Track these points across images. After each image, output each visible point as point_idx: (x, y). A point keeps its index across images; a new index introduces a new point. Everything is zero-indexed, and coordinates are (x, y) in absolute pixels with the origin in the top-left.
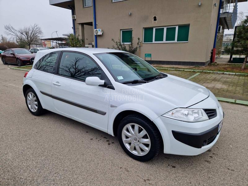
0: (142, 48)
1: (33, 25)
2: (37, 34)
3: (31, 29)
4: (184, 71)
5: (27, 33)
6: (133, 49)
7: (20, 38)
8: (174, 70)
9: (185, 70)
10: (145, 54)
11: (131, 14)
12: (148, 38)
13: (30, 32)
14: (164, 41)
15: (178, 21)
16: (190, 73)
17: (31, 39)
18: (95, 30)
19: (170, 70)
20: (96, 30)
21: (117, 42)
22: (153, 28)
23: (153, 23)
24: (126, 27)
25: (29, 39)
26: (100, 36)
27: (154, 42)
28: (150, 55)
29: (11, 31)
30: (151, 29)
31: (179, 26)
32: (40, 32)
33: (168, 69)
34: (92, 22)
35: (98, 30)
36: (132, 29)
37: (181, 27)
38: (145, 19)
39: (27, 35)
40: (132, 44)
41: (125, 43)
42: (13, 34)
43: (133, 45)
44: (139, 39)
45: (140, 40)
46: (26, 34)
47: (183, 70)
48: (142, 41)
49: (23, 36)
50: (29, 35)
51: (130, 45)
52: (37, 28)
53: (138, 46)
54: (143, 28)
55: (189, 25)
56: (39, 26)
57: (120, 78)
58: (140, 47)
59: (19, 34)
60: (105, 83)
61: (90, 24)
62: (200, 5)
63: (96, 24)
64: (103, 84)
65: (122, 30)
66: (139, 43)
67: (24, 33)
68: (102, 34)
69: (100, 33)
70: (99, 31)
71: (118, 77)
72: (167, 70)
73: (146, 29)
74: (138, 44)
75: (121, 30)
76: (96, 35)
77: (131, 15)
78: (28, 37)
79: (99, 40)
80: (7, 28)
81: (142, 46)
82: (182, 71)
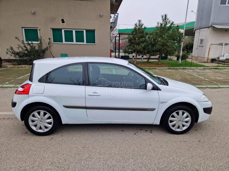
6: (42, 49)
10: (61, 54)
12: (57, 39)
14: (75, 42)
15: (85, 26)
22: (62, 30)
23: (61, 24)
24: (31, 25)
27: (64, 42)
28: (66, 55)
30: (60, 30)
31: (86, 30)
36: (37, 28)
38: (53, 20)
40: (41, 44)
43: (43, 44)
44: (50, 39)
51: (39, 45)
53: (49, 46)
54: (51, 28)
55: (95, 31)
62: (101, 15)
65: (23, 27)
73: (54, 30)
74: (49, 44)
75: (21, 27)
77: (34, 14)
81: (52, 46)
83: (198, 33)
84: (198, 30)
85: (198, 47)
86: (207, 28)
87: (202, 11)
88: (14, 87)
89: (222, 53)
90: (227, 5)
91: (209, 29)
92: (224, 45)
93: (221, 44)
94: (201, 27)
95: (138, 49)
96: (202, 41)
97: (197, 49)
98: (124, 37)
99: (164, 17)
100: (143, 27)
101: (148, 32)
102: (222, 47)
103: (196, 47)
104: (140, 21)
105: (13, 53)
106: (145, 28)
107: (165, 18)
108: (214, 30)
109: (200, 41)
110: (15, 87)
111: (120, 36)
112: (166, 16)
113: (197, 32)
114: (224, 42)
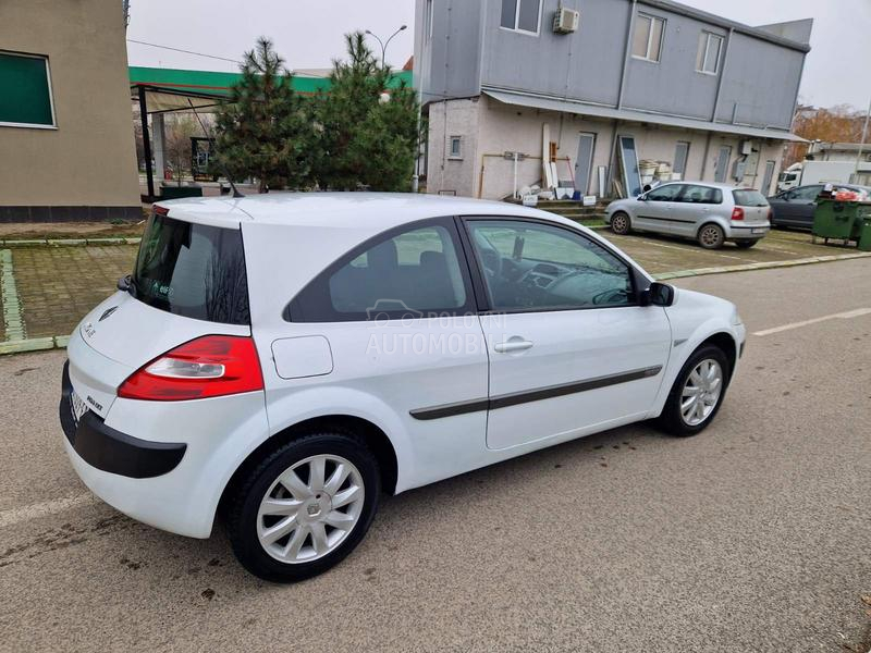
83: (441, 115)
84: (440, 106)
85: (447, 162)
86: (469, 98)
87: (448, 38)
89: (513, 185)
90: (517, 30)
91: (477, 104)
92: (516, 158)
93: (509, 157)
94: (449, 95)
95: (275, 161)
96: (456, 141)
97: (442, 167)
98: (163, 104)
99: (355, 43)
100: (281, 73)
101: (304, 96)
102: (513, 166)
103: (440, 163)
104: (265, 44)
106: (289, 77)
107: (358, 46)
108: (489, 109)
109: (448, 141)
111: (148, 99)
112: (360, 38)
113: (437, 111)
114: (517, 150)
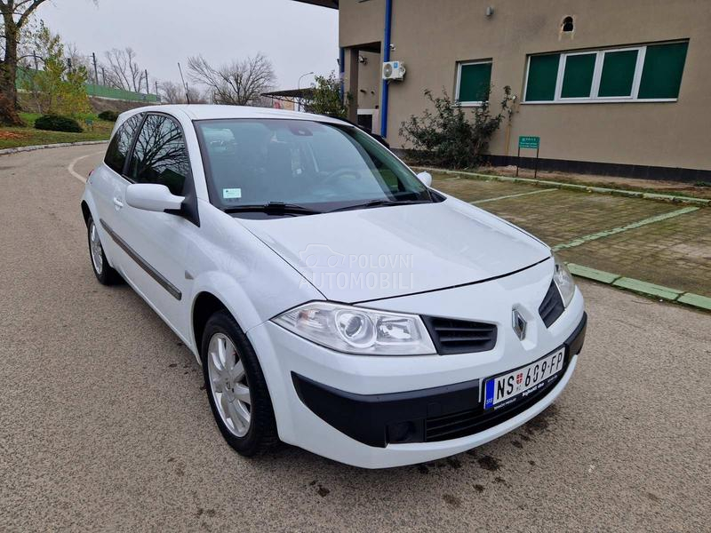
0: (516, 118)
1: (253, 57)
2: (261, 81)
3: (248, 67)
4: (641, 196)
5: (238, 79)
6: (487, 122)
7: (221, 91)
8: (606, 193)
9: (646, 195)
10: (521, 138)
11: (491, 13)
12: (539, 88)
13: (245, 76)
14: (594, 96)
16: (664, 205)
17: (246, 92)
18: (385, 64)
19: (593, 192)
20: (388, 66)
21: (438, 100)
22: (559, 56)
23: (560, 37)
24: (475, 54)
25: (242, 94)
26: (397, 81)
27: (558, 98)
28: (535, 141)
29: (202, 72)
30: (553, 57)
31: (648, 47)
32: (270, 76)
33: (588, 188)
34: (380, 43)
35: (391, 63)
36: (491, 59)
37: (655, 49)
38: (537, 25)
39: (237, 83)
40: (484, 107)
41: (464, 104)
42: (207, 80)
43: (489, 109)
44: (507, 90)
45: (512, 92)
46: (236, 80)
47: (637, 193)
48: (519, 97)
49: (229, 84)
50: (244, 82)
51: (481, 110)
52: (263, 65)
53: (505, 113)
54: (528, 55)
55: (687, 43)
56: (268, 59)
57: (232, 194)
58: (511, 114)
59: (220, 81)
60: (183, 204)
61: (374, 47)
63: (388, 48)
64: (179, 208)
65: (461, 62)
66: (509, 103)
67: (232, 79)
68: (404, 76)
69: (397, 74)
70: (395, 67)
71: (224, 190)
72: (585, 191)
73: (536, 59)
74: (504, 105)
75: (457, 62)
76: (386, 81)
77: (491, 16)
78: (239, 89)
79: (394, 94)
80: (195, 65)
81: (518, 112)
82: (633, 196)
88: (610, 285)
105: (412, 133)
110: (617, 287)
